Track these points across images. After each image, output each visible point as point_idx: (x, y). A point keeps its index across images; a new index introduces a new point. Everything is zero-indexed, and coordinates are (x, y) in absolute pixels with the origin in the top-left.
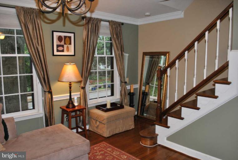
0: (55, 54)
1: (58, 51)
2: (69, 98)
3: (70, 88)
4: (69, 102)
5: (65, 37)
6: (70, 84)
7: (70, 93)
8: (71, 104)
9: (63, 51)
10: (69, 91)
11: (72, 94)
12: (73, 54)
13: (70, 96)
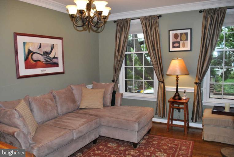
0: (170, 50)
1: (174, 47)
2: (176, 90)
3: (177, 81)
4: (176, 94)
5: (181, 34)
6: (177, 77)
7: (177, 86)
8: (177, 96)
9: (179, 47)
10: (176, 84)
11: (179, 87)
12: (190, 49)
13: (177, 89)
